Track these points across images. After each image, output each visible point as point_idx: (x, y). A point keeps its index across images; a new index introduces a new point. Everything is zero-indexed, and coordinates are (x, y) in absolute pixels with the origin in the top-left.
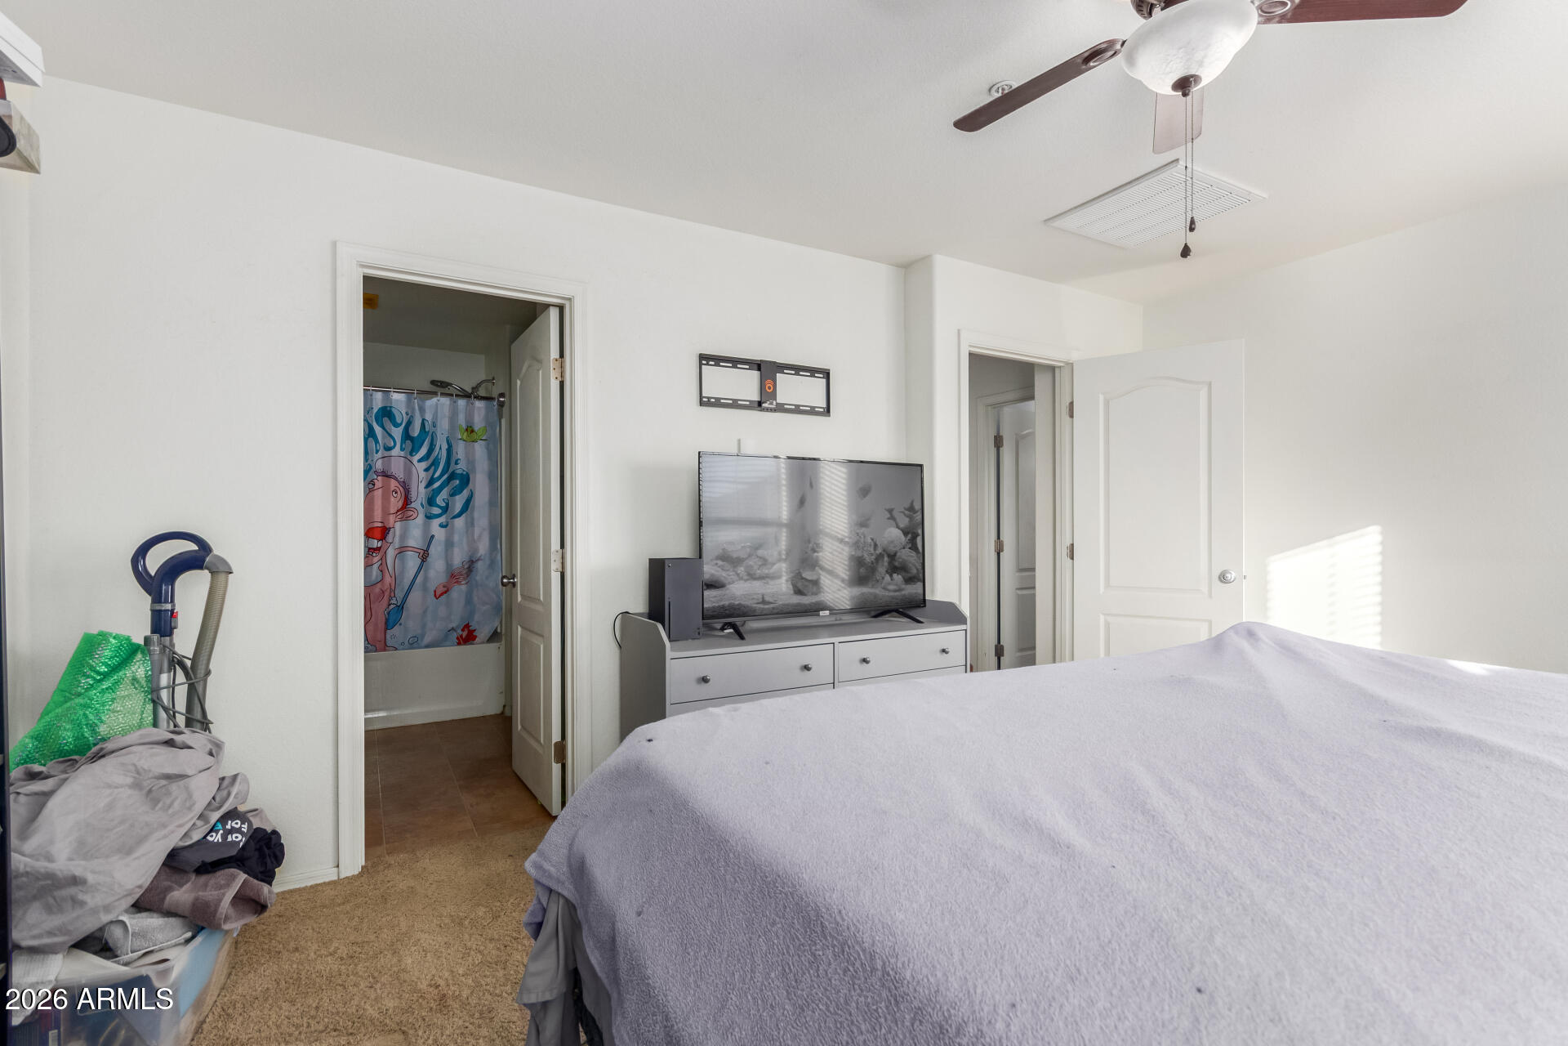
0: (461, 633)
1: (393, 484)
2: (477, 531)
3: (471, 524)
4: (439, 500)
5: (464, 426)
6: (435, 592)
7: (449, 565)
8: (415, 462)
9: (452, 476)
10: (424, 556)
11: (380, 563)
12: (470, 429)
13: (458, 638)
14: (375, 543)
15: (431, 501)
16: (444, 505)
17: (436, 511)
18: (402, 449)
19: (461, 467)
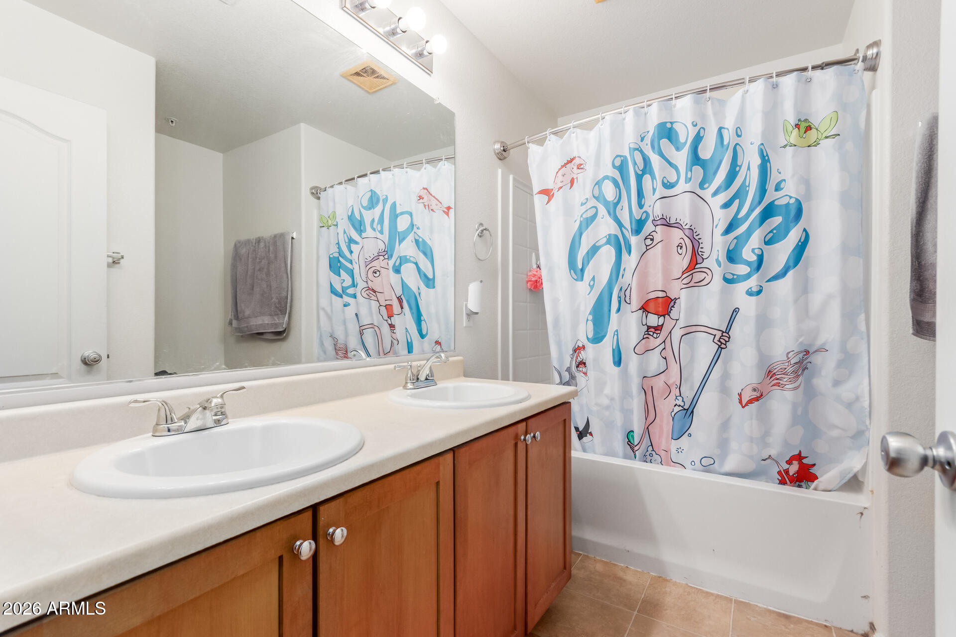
0: (786, 466)
1: (677, 235)
2: (816, 299)
3: (804, 289)
4: (748, 254)
5: (792, 121)
6: (740, 395)
7: (762, 357)
8: (708, 198)
9: (768, 213)
10: (723, 340)
11: (662, 346)
12: (803, 126)
13: (779, 473)
14: (653, 320)
15: (732, 256)
16: (753, 258)
17: (743, 270)
18: (688, 180)
19: (790, 192)
